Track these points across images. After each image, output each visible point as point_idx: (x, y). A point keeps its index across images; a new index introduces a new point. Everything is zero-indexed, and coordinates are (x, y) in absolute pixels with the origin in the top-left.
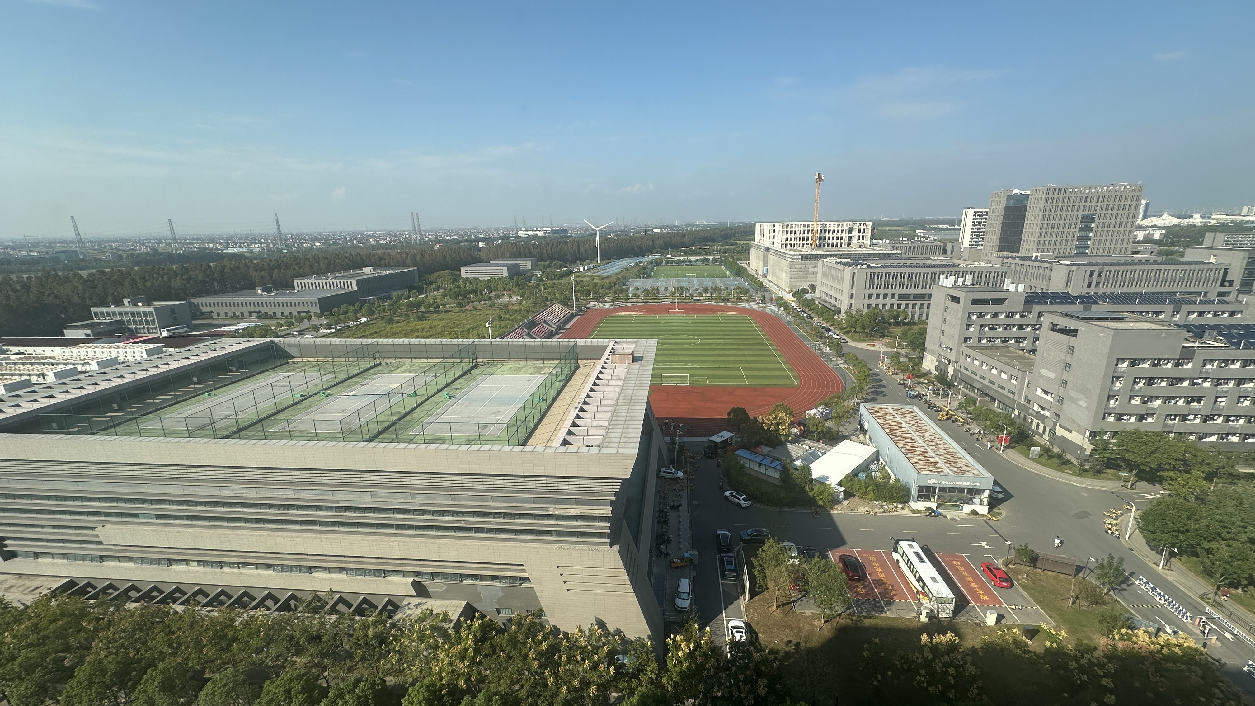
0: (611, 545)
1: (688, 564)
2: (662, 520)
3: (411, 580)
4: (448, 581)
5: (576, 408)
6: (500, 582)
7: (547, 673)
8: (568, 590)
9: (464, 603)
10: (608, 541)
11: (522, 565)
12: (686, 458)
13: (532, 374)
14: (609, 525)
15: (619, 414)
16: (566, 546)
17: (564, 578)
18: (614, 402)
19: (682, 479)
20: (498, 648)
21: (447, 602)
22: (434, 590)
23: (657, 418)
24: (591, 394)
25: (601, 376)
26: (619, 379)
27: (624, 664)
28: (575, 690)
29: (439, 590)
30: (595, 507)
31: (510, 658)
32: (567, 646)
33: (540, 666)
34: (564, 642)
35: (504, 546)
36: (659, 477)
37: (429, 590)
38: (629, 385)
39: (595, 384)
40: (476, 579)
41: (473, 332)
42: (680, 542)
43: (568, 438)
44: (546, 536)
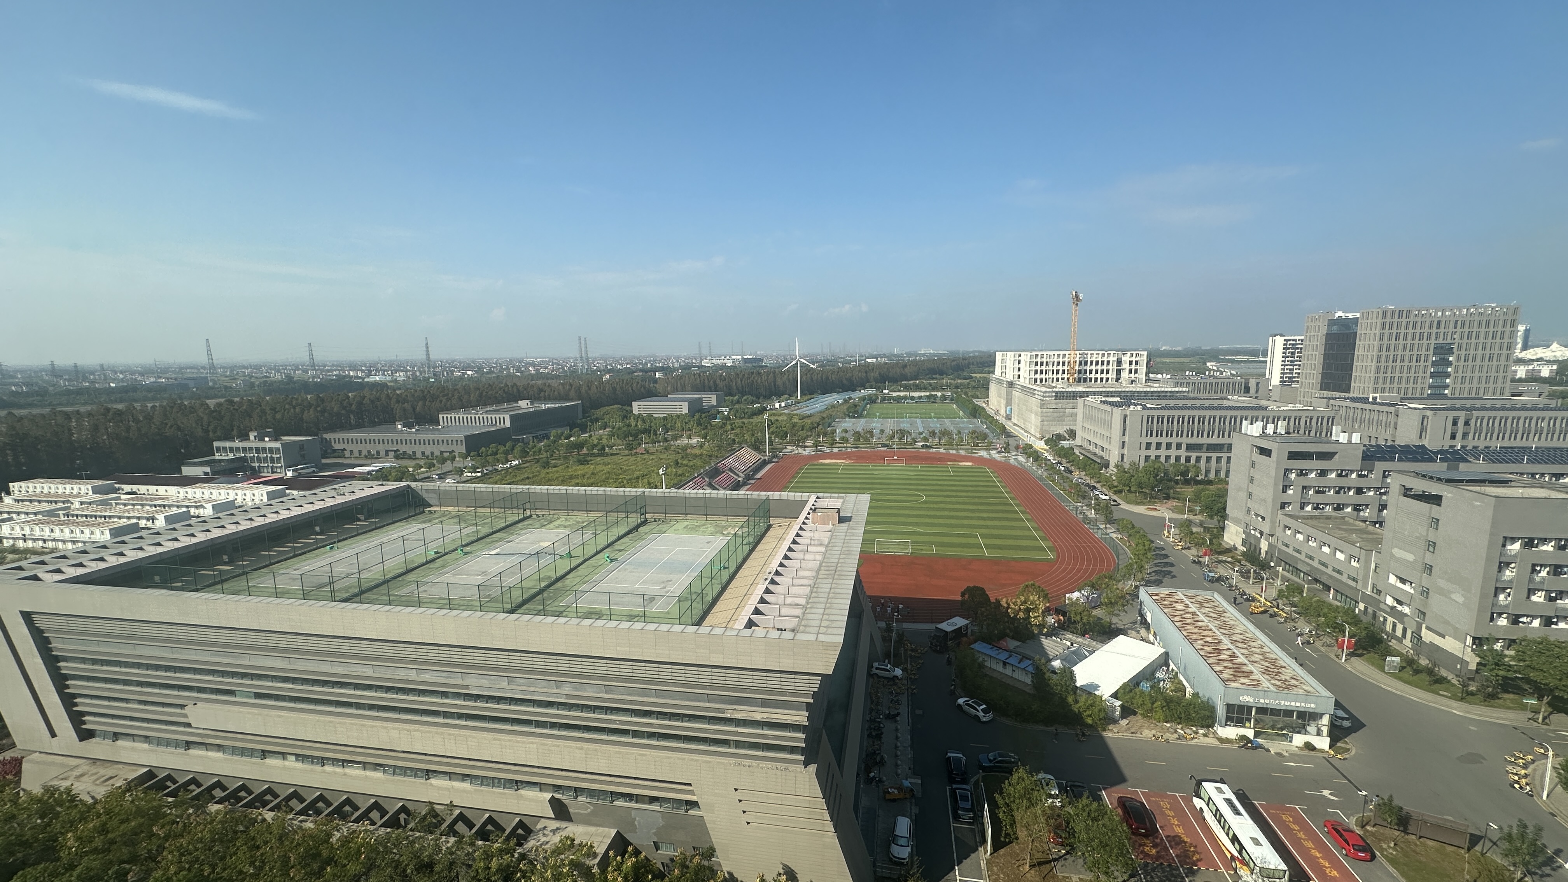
0: (806, 764)
1: (908, 796)
2: (874, 734)
3: (548, 796)
4: (595, 801)
5: (766, 579)
6: (661, 806)
8: (748, 823)
9: (613, 832)
10: (803, 758)
11: (690, 785)
12: (906, 650)
13: (712, 534)
14: (804, 736)
15: (819, 590)
17: (743, 806)
18: (814, 574)
19: (901, 679)
21: (592, 829)
22: (576, 811)
23: (870, 597)
24: (785, 562)
25: (798, 539)
26: (821, 545)
29: (582, 812)
30: (786, 711)
35: (669, 758)
36: (870, 675)
37: (571, 810)
38: (833, 552)
39: (790, 549)
40: (631, 800)
41: (646, 481)
42: (897, 765)
43: (755, 618)
44: (722, 747)
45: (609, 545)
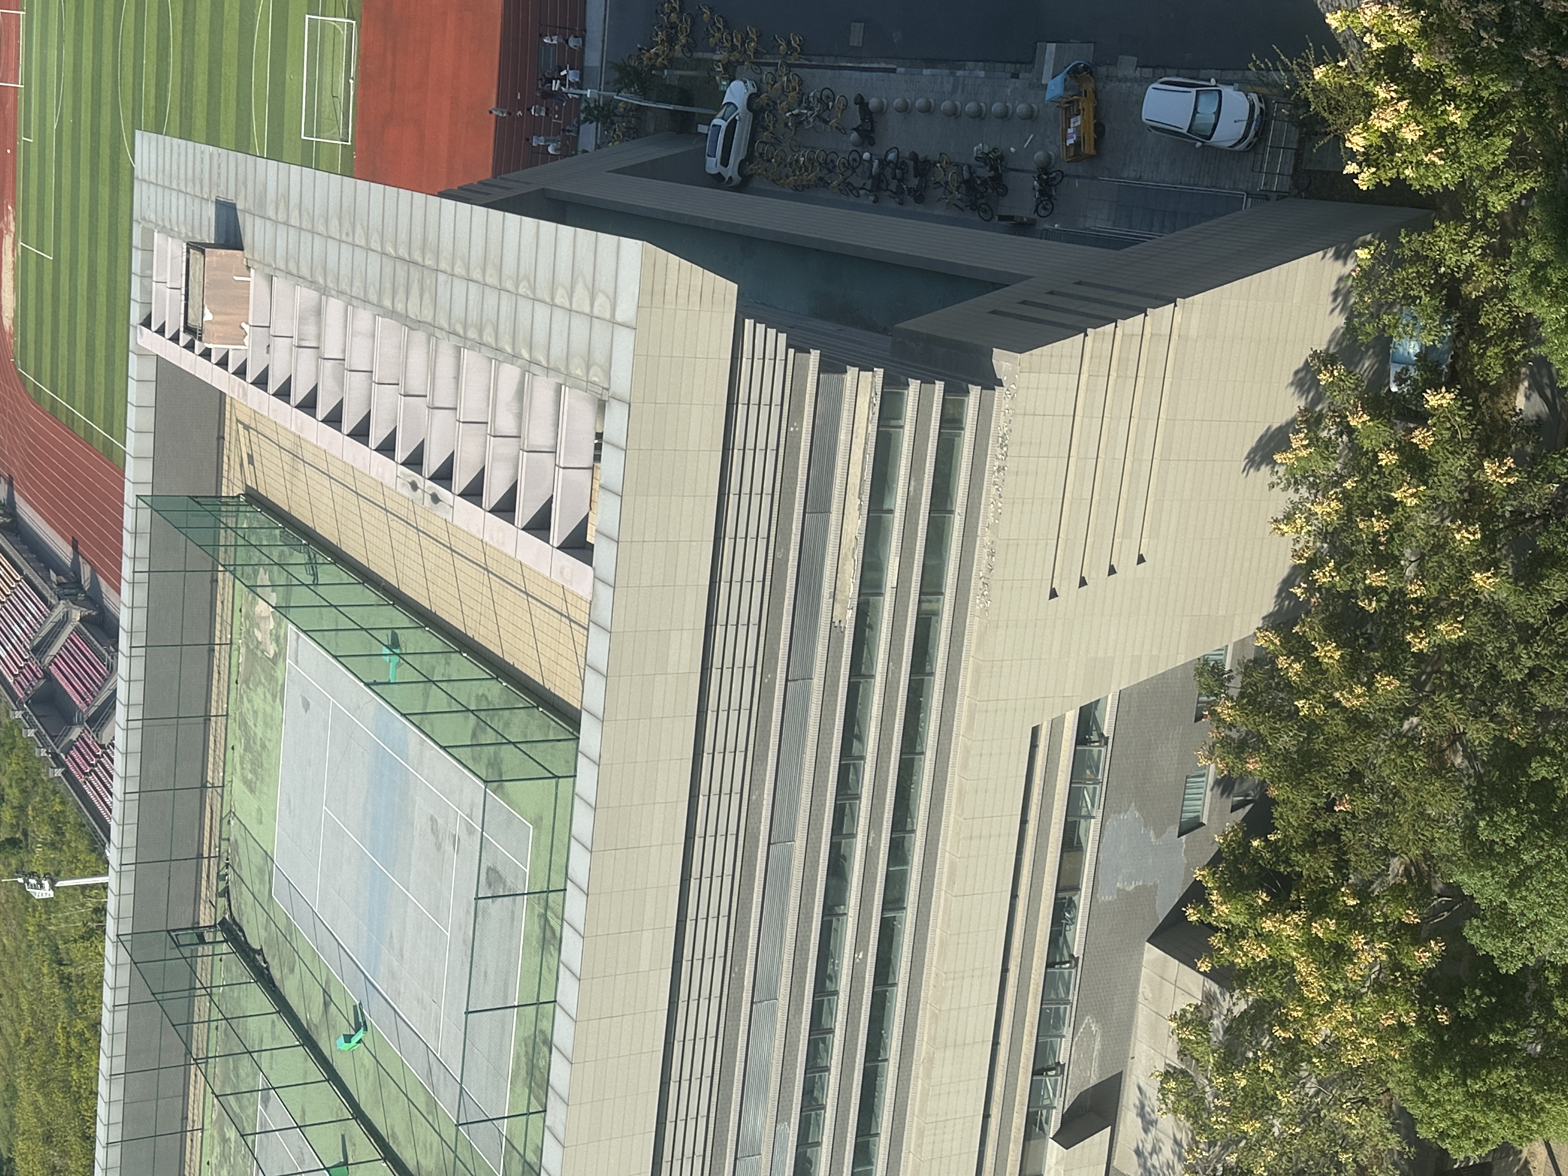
0: (991, 381)
1: (1089, 86)
2: (914, 182)
3: (1053, 1149)
4: (1069, 1014)
5: (435, 499)
6: (1090, 817)
7: (1419, 644)
8: (1141, 560)
9: (1152, 953)
10: (975, 391)
11: (1035, 731)
12: (672, 63)
13: (278, 693)
14: (914, 385)
15: (473, 316)
16: (980, 555)
17: (1097, 575)
18: (419, 337)
19: (758, 84)
20: (1319, 825)
21: (1143, 1016)
22: (1095, 1064)
23: (495, 175)
24: (377, 435)
25: (299, 393)
26: (319, 312)
27: (1422, 356)
28: (1489, 539)
29: (1097, 1046)
30: (843, 436)
31: (1355, 776)
32: (1337, 568)
33: (1392, 668)
34: (1322, 577)
35: (961, 794)
36: (743, 185)
37: (1094, 1081)
38: (345, 270)
39: (334, 419)
40: (1071, 905)
41: (77, 950)
42: (1005, 116)
43: (559, 531)
44: (938, 632)
45: (307, 1040)
